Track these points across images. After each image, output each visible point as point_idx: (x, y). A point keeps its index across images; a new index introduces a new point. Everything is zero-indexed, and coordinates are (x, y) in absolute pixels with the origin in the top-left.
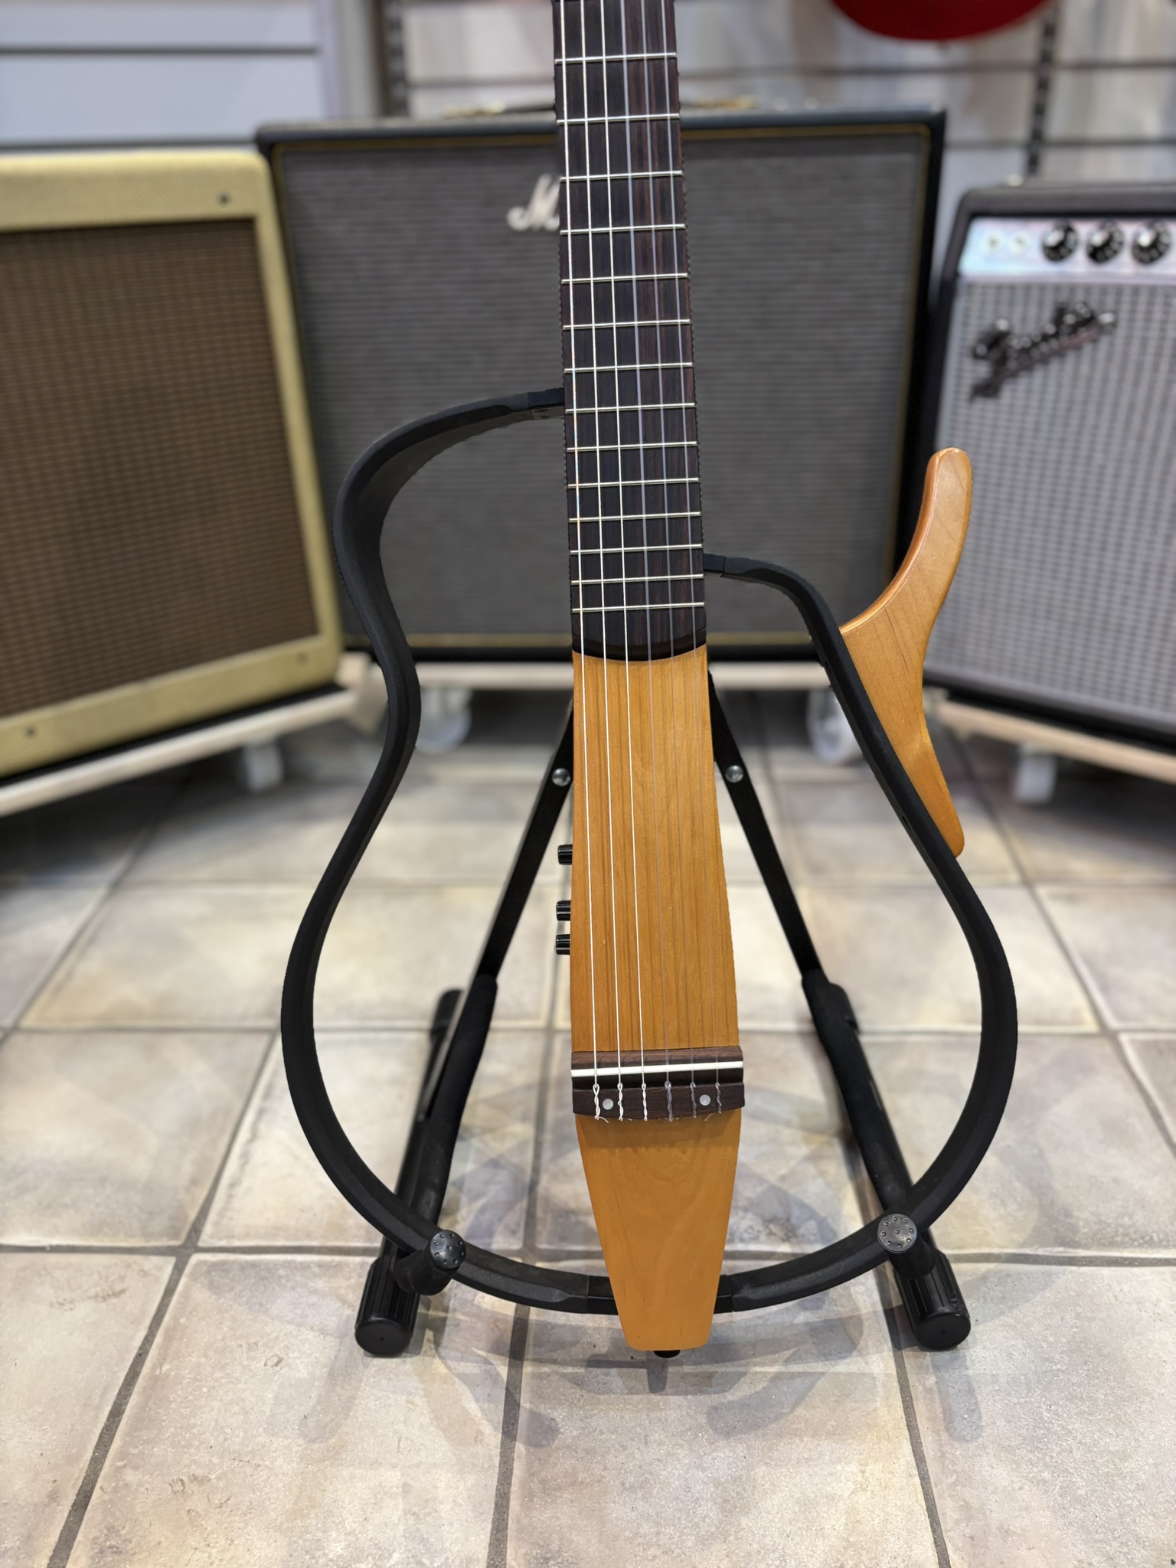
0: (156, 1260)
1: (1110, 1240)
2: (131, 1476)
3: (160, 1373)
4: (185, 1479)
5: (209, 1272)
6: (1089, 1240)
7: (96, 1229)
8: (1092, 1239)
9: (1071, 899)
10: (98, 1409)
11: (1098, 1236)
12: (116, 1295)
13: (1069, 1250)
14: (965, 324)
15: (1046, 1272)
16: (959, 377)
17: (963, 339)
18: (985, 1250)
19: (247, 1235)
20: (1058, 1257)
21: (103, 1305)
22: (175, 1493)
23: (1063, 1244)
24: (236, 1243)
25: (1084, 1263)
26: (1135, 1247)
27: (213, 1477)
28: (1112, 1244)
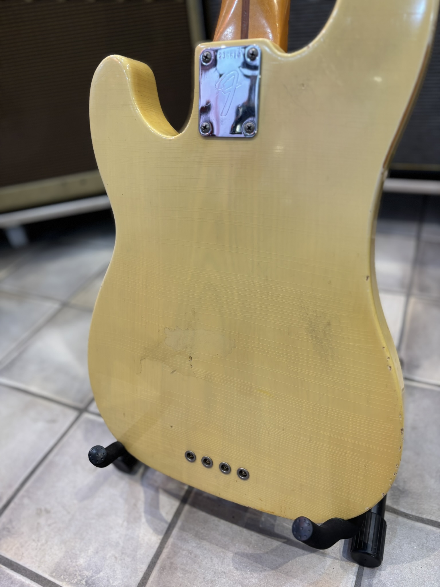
4: (43, 509)
22: (37, 513)
27: (52, 511)
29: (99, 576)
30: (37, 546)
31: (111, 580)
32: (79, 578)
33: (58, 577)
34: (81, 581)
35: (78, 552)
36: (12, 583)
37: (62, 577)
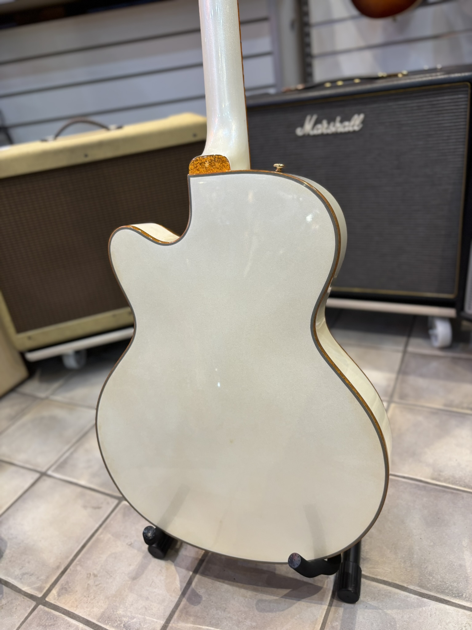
0: (112, 499)
1: (443, 590)
2: (79, 568)
3: (100, 537)
4: (92, 573)
6: (433, 588)
8: (435, 588)
10: (80, 544)
11: (438, 587)
12: (98, 508)
13: (422, 590)
15: (407, 596)
18: (385, 579)
20: (416, 591)
21: (94, 511)
22: (87, 577)
23: (421, 586)
25: (426, 597)
26: (452, 596)
27: (99, 575)
28: (443, 592)
29: (133, 621)
30: (87, 600)
31: (142, 624)
32: (119, 622)
33: (104, 623)
34: (120, 624)
35: (118, 605)
36: (70, 626)
37: (106, 622)
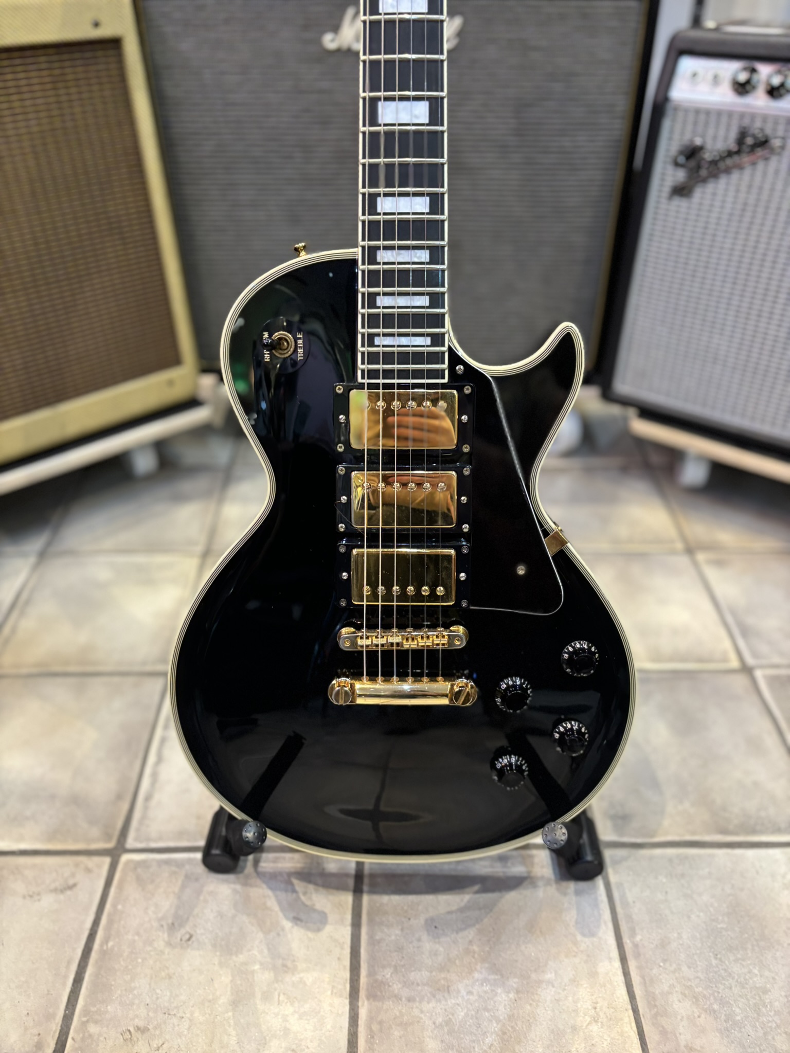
0: (96, 859)
1: (752, 828)
2: (93, 1029)
3: (107, 948)
4: (132, 1029)
5: (135, 868)
6: (738, 829)
7: (51, 837)
8: (741, 829)
9: (719, 564)
10: (66, 977)
11: (745, 826)
12: (71, 887)
13: (727, 837)
14: (670, 139)
15: (711, 853)
16: (663, 180)
17: (668, 150)
18: (670, 838)
19: (160, 838)
21: (62, 897)
22: (125, 1040)
23: (722, 833)
24: (153, 845)
26: (769, 833)
27: (150, 1027)
